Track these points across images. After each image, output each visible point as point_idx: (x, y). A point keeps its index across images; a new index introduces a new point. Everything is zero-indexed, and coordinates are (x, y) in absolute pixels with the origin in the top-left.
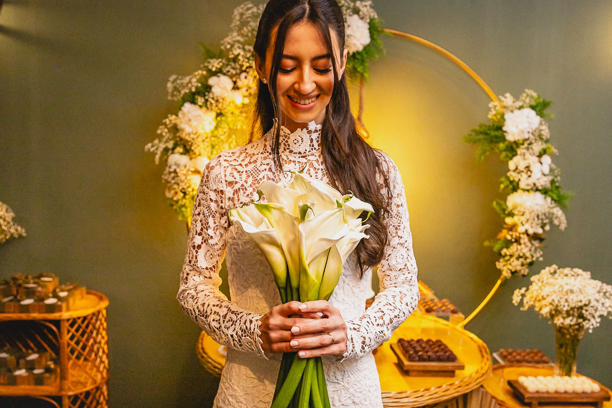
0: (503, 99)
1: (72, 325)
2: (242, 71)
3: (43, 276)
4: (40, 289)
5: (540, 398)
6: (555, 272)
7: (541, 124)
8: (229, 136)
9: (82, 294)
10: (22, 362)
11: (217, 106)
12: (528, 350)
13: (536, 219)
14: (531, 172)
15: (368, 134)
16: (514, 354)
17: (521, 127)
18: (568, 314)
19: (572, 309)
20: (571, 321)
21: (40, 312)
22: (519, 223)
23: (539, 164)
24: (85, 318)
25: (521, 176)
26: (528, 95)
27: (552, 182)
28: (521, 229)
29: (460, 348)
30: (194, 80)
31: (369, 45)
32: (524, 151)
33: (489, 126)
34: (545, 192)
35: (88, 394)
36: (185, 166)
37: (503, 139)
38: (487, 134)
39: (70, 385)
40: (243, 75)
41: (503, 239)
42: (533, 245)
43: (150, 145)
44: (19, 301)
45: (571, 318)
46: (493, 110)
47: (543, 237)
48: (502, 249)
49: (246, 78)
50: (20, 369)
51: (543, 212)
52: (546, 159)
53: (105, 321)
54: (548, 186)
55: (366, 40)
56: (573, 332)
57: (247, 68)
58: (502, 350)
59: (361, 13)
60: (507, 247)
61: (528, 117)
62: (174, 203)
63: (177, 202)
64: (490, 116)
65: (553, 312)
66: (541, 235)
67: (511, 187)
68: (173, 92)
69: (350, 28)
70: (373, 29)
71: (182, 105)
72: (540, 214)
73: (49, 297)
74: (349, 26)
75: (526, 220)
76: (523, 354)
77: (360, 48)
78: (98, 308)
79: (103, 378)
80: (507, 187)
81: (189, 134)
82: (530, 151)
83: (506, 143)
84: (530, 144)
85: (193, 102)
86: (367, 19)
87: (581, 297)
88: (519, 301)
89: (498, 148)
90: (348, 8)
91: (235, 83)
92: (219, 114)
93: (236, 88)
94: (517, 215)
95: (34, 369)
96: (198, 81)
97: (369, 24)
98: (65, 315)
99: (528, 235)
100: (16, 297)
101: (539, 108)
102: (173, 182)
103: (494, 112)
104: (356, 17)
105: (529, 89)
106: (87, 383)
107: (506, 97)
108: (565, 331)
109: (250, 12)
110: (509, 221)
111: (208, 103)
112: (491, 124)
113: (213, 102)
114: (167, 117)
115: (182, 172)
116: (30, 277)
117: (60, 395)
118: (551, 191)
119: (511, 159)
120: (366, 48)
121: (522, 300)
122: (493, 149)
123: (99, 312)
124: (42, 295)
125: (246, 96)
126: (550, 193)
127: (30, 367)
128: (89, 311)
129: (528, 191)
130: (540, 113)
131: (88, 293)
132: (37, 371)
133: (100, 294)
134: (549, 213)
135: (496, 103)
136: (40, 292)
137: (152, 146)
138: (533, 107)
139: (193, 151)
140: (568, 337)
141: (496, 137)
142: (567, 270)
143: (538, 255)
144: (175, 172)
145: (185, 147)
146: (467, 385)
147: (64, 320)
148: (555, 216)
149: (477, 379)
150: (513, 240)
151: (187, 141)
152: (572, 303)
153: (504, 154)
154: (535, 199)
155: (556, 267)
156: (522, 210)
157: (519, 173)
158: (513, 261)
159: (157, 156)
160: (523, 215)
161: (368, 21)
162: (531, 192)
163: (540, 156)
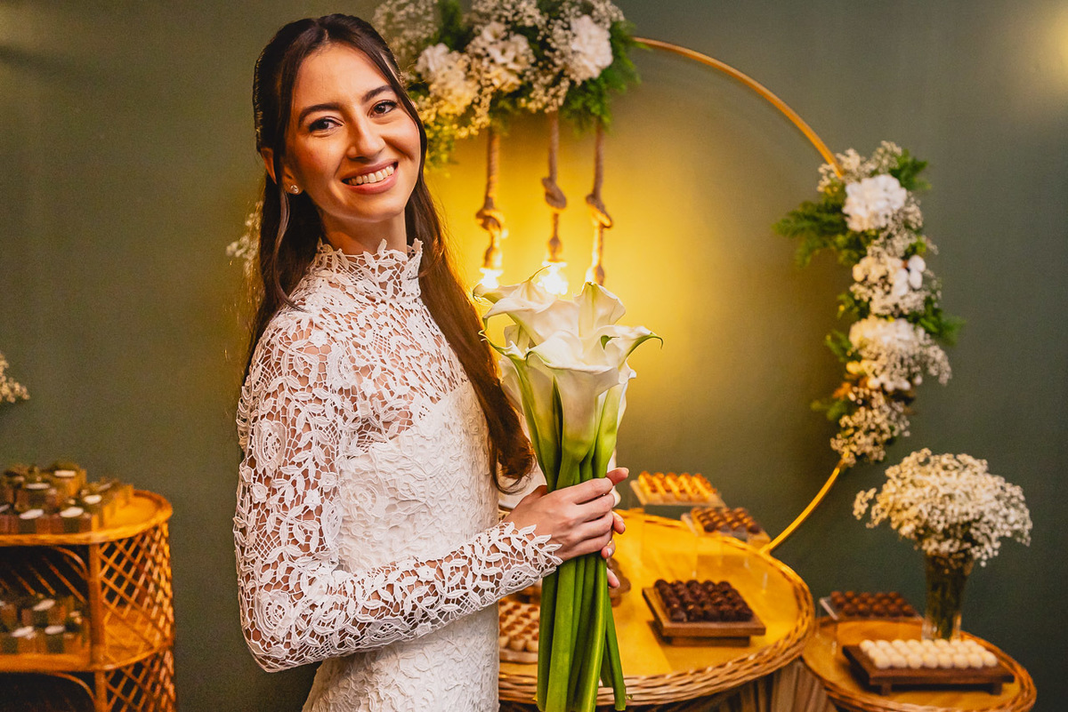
0: (843, 158)
1: (108, 553)
3: (59, 469)
4: (53, 492)
5: (894, 678)
6: (927, 461)
7: (907, 203)
9: (126, 497)
10: (25, 614)
12: (880, 594)
13: (899, 366)
14: (891, 285)
15: (611, 220)
16: (856, 601)
17: (872, 208)
18: (946, 534)
19: (954, 526)
20: (951, 546)
21: (54, 533)
22: (869, 373)
23: (905, 272)
24: (131, 540)
25: (874, 292)
26: (886, 151)
27: (928, 301)
28: (873, 383)
29: (764, 592)
31: (610, 67)
32: (879, 249)
33: (820, 206)
34: (914, 318)
35: (138, 667)
37: (843, 228)
38: (815, 219)
39: (108, 655)
41: (842, 399)
42: (893, 409)
43: (235, 245)
44: (18, 513)
45: (950, 541)
46: (825, 178)
47: (911, 395)
48: (840, 416)
50: (23, 626)
51: (911, 353)
52: (918, 263)
53: (167, 542)
54: (921, 307)
55: (606, 58)
56: (956, 563)
58: (835, 594)
59: (595, 13)
60: (850, 414)
61: (886, 190)
64: (820, 189)
65: (921, 532)
66: (907, 392)
67: (856, 310)
69: (576, 39)
70: (618, 39)
72: (905, 356)
73: (68, 506)
74: (575, 35)
75: (881, 368)
76: (870, 601)
77: (596, 73)
78: (153, 522)
79: (164, 639)
80: (851, 309)
82: (889, 249)
83: (849, 235)
84: (890, 236)
86: (605, 23)
88: (863, 511)
89: (835, 244)
94: (865, 359)
95: (46, 625)
97: (611, 30)
98: (97, 536)
99: (885, 393)
100: (12, 506)
101: (905, 174)
103: (827, 182)
104: (586, 19)
105: (888, 140)
106: (136, 648)
107: (848, 156)
108: (942, 563)
109: (402, 12)
110: (853, 367)
112: (823, 202)
116: (36, 469)
117: (90, 669)
118: (925, 316)
119: (857, 261)
120: (605, 72)
121: (868, 511)
122: (825, 245)
123: (156, 528)
124: (58, 502)
126: (923, 321)
127: (41, 622)
128: (139, 529)
129: (886, 317)
130: (906, 184)
131: (137, 495)
132: (51, 630)
133: (157, 496)
134: (921, 356)
135: (832, 166)
136: (52, 496)
137: (240, 247)
138: (895, 173)
140: (947, 571)
141: (831, 224)
142: (946, 459)
143: (902, 427)
146: (769, 661)
147: (94, 545)
148: (931, 361)
149: (788, 649)
150: (860, 402)
152: (953, 516)
153: (845, 253)
154: (897, 331)
155: (929, 452)
156: (875, 351)
157: (870, 287)
158: (859, 438)
159: (247, 265)
160: (876, 359)
161: (608, 26)
162: (891, 319)
163: (906, 257)
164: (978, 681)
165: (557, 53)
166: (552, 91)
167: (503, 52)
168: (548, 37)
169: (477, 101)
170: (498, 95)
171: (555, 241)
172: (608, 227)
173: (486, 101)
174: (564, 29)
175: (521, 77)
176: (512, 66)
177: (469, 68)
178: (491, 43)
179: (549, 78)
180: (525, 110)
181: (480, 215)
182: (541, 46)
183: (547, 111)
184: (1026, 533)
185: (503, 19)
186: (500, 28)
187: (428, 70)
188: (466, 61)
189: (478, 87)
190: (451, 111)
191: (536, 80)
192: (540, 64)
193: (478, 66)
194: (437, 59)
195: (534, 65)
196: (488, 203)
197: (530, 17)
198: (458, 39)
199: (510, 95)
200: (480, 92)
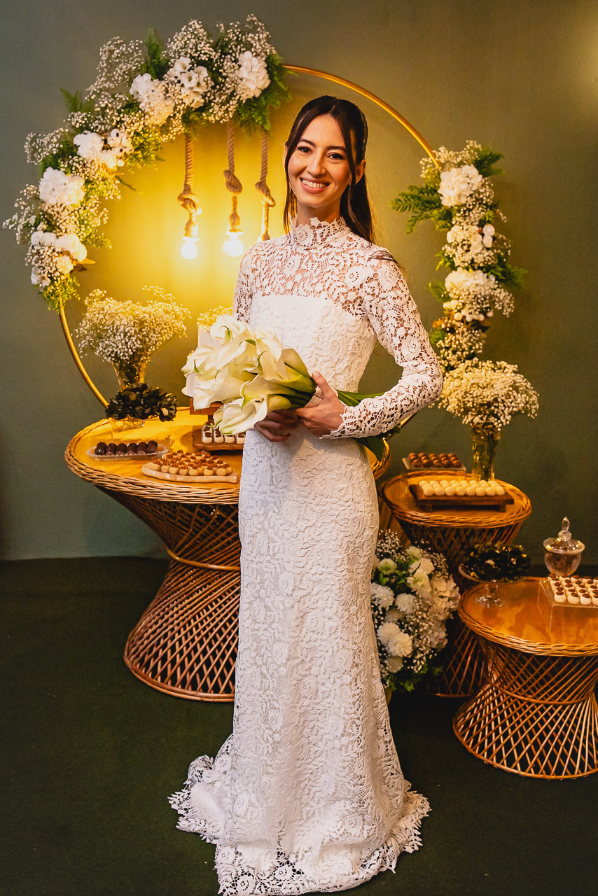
0: (437, 153)
2: (113, 128)
5: (434, 501)
7: (483, 185)
8: (100, 210)
11: (83, 172)
13: (474, 303)
14: (469, 245)
15: (273, 200)
16: (423, 458)
17: (457, 190)
19: (482, 405)
20: (482, 419)
22: (455, 309)
23: (481, 236)
25: (457, 250)
26: (472, 147)
27: (498, 257)
28: (458, 316)
30: (55, 140)
31: (268, 88)
32: (461, 220)
33: (423, 189)
34: (486, 269)
36: (50, 247)
37: (440, 206)
38: (419, 199)
40: (115, 131)
41: (439, 328)
42: (472, 334)
43: (8, 221)
46: (423, 168)
47: (486, 324)
48: (438, 340)
49: (118, 135)
51: (483, 294)
52: (489, 230)
54: (491, 261)
55: (264, 82)
56: (488, 432)
57: (117, 123)
59: (254, 49)
60: (443, 338)
61: (468, 176)
62: (42, 291)
63: (46, 289)
64: (422, 176)
65: (462, 409)
66: (483, 321)
67: (448, 264)
68: (32, 153)
69: (241, 69)
70: (272, 68)
71: (44, 171)
72: (479, 296)
74: (240, 66)
75: (461, 304)
77: (257, 93)
80: (445, 262)
81: (53, 207)
82: (467, 220)
83: (441, 210)
84: (470, 210)
85: (56, 167)
86: (262, 57)
87: (487, 392)
89: (433, 216)
90: (239, 42)
91: (106, 141)
92: (87, 182)
93: (106, 147)
94: (452, 299)
96: (59, 141)
97: (266, 61)
99: (466, 323)
101: (483, 165)
102: (36, 265)
104: (248, 53)
105: (473, 139)
107: (440, 151)
108: (478, 430)
110: (446, 305)
111: (74, 169)
112: (424, 185)
113: (79, 167)
114: (25, 188)
115: (46, 252)
118: (496, 267)
119: (450, 230)
120: (265, 92)
122: (426, 217)
125: (121, 158)
126: (494, 271)
129: (467, 268)
130: (484, 171)
134: (490, 295)
137: (11, 223)
138: (476, 164)
139: (59, 228)
141: (429, 202)
142: (489, 364)
143: (478, 347)
144: (38, 253)
145: (49, 223)
148: (497, 299)
150: (448, 329)
151: (51, 216)
153: (442, 223)
154: (475, 279)
155: (477, 360)
156: (458, 293)
157: (455, 247)
158: (448, 356)
159: (17, 234)
160: (458, 299)
161: (264, 59)
162: (471, 270)
163: (482, 224)
164: (491, 503)
165: (228, 79)
166: (224, 108)
167: (190, 79)
168: (221, 68)
169: (172, 115)
170: (188, 110)
171: (234, 216)
172: (273, 206)
173: (179, 116)
174: (233, 62)
175: (204, 97)
176: (197, 89)
177: (167, 91)
178: (181, 73)
179: (223, 97)
180: (207, 121)
181: (180, 198)
182: (216, 75)
183: (221, 122)
184: (533, 411)
185: (188, 55)
186: (187, 61)
187: (138, 93)
188: (164, 86)
189: (173, 105)
190: (156, 123)
191: (215, 99)
192: (218, 87)
193: (173, 90)
194: (144, 85)
195: (213, 88)
196: (187, 189)
197: (205, 54)
198: (159, 70)
199: (196, 110)
200: (175, 108)
